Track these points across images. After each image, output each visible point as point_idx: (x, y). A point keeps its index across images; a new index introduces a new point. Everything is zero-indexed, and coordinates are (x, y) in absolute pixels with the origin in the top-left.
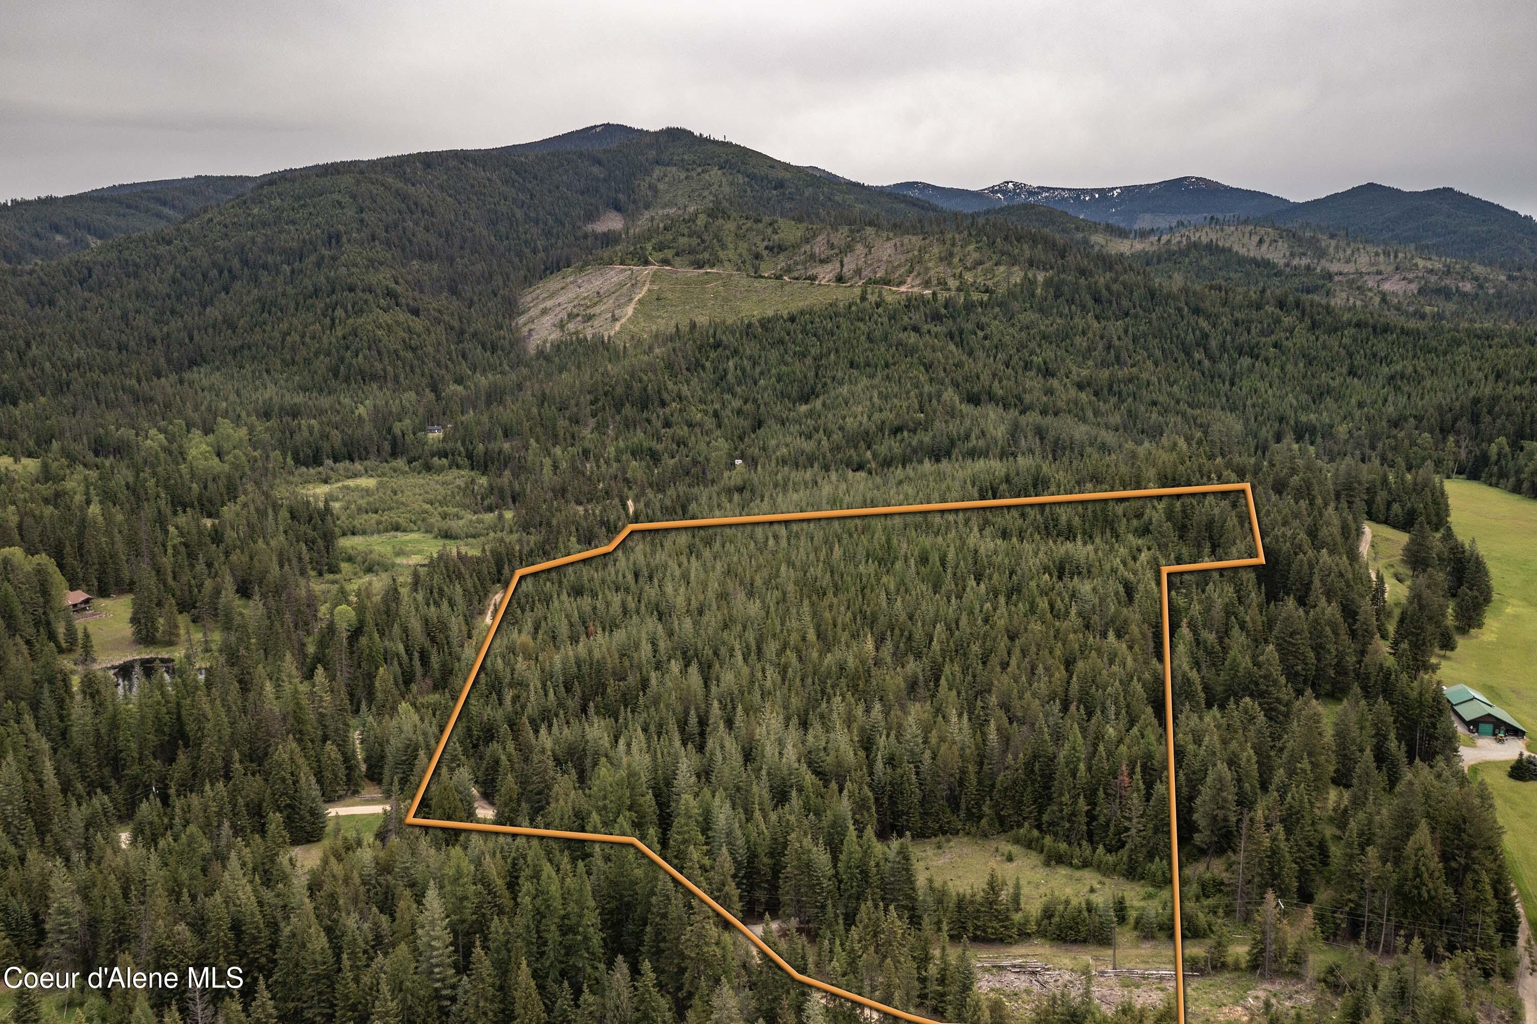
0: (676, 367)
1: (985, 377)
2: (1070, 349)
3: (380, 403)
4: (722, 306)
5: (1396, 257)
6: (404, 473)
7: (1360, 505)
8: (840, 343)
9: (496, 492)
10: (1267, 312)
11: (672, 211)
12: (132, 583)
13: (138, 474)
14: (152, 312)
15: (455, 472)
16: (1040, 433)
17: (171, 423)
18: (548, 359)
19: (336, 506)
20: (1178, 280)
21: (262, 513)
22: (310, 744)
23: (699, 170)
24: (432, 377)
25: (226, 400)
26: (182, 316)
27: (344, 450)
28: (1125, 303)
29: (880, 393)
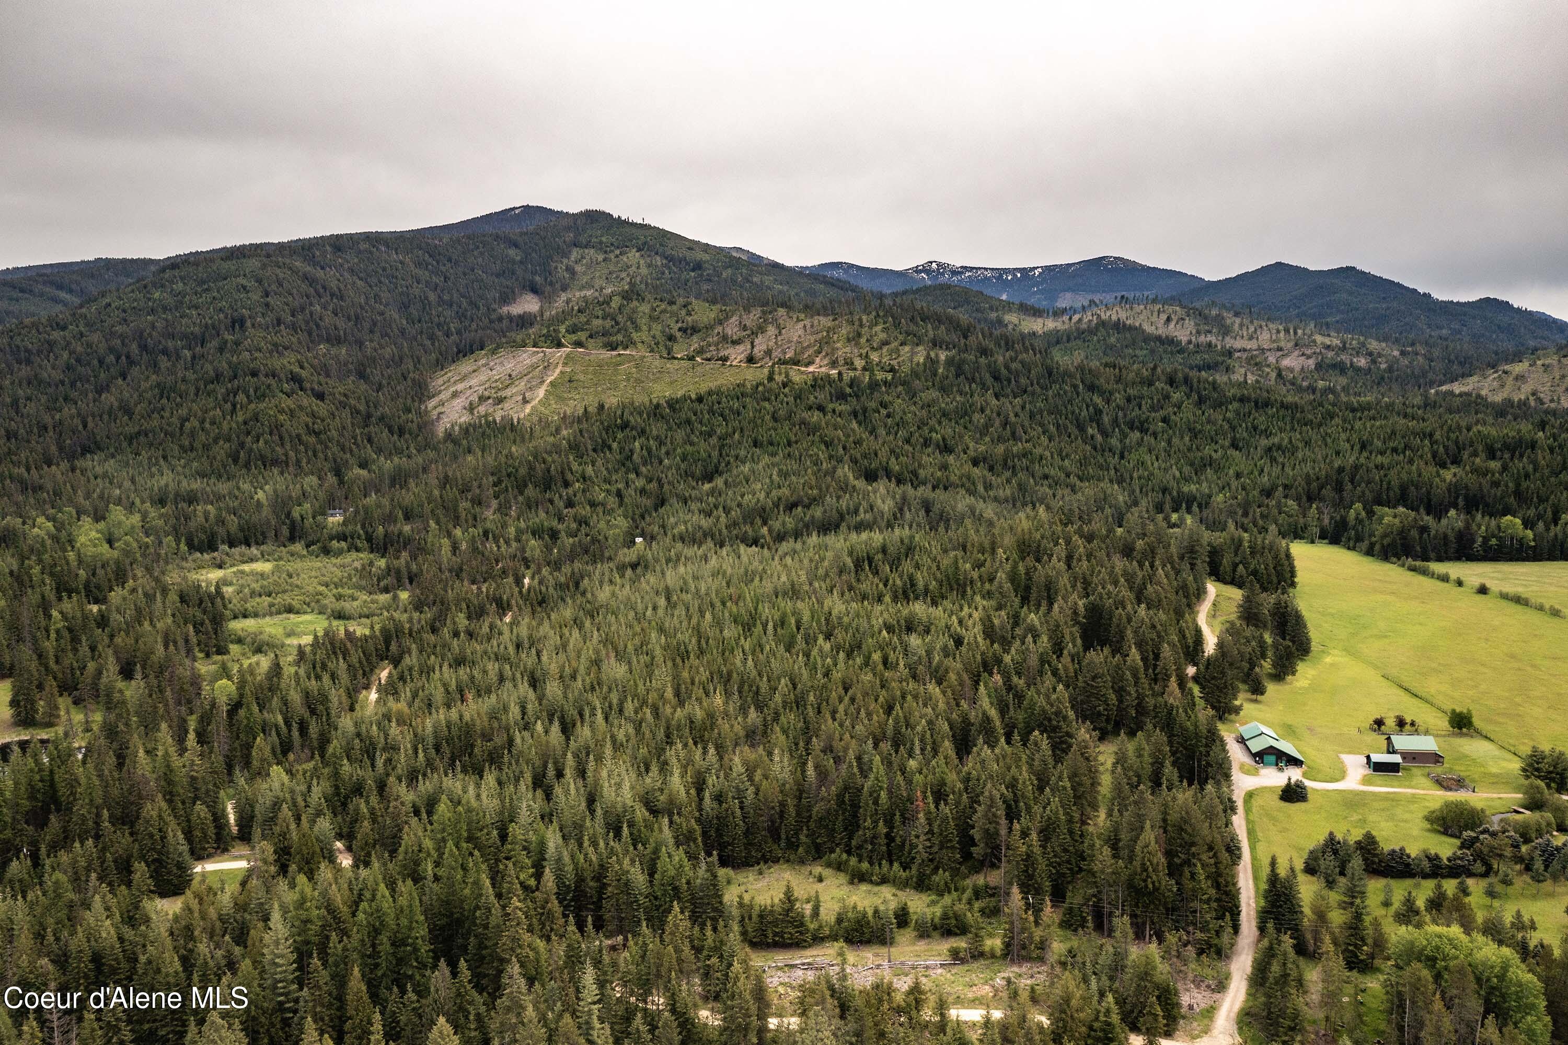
0: (582, 448)
1: (883, 453)
2: (968, 425)
3: (281, 487)
4: (635, 387)
5: (1295, 333)
6: (302, 557)
7: (1202, 566)
8: (745, 424)
9: (392, 573)
10: (1157, 389)
11: (589, 293)
12: (12, 667)
13: (23, 564)
14: (44, 399)
15: (354, 555)
16: (927, 507)
17: (60, 511)
18: (456, 442)
19: (228, 590)
20: (1078, 357)
21: (150, 597)
22: (180, 805)
23: (618, 252)
24: (335, 461)
25: (120, 487)
26: (76, 403)
27: (240, 535)
28: (1023, 381)
29: (780, 470)
